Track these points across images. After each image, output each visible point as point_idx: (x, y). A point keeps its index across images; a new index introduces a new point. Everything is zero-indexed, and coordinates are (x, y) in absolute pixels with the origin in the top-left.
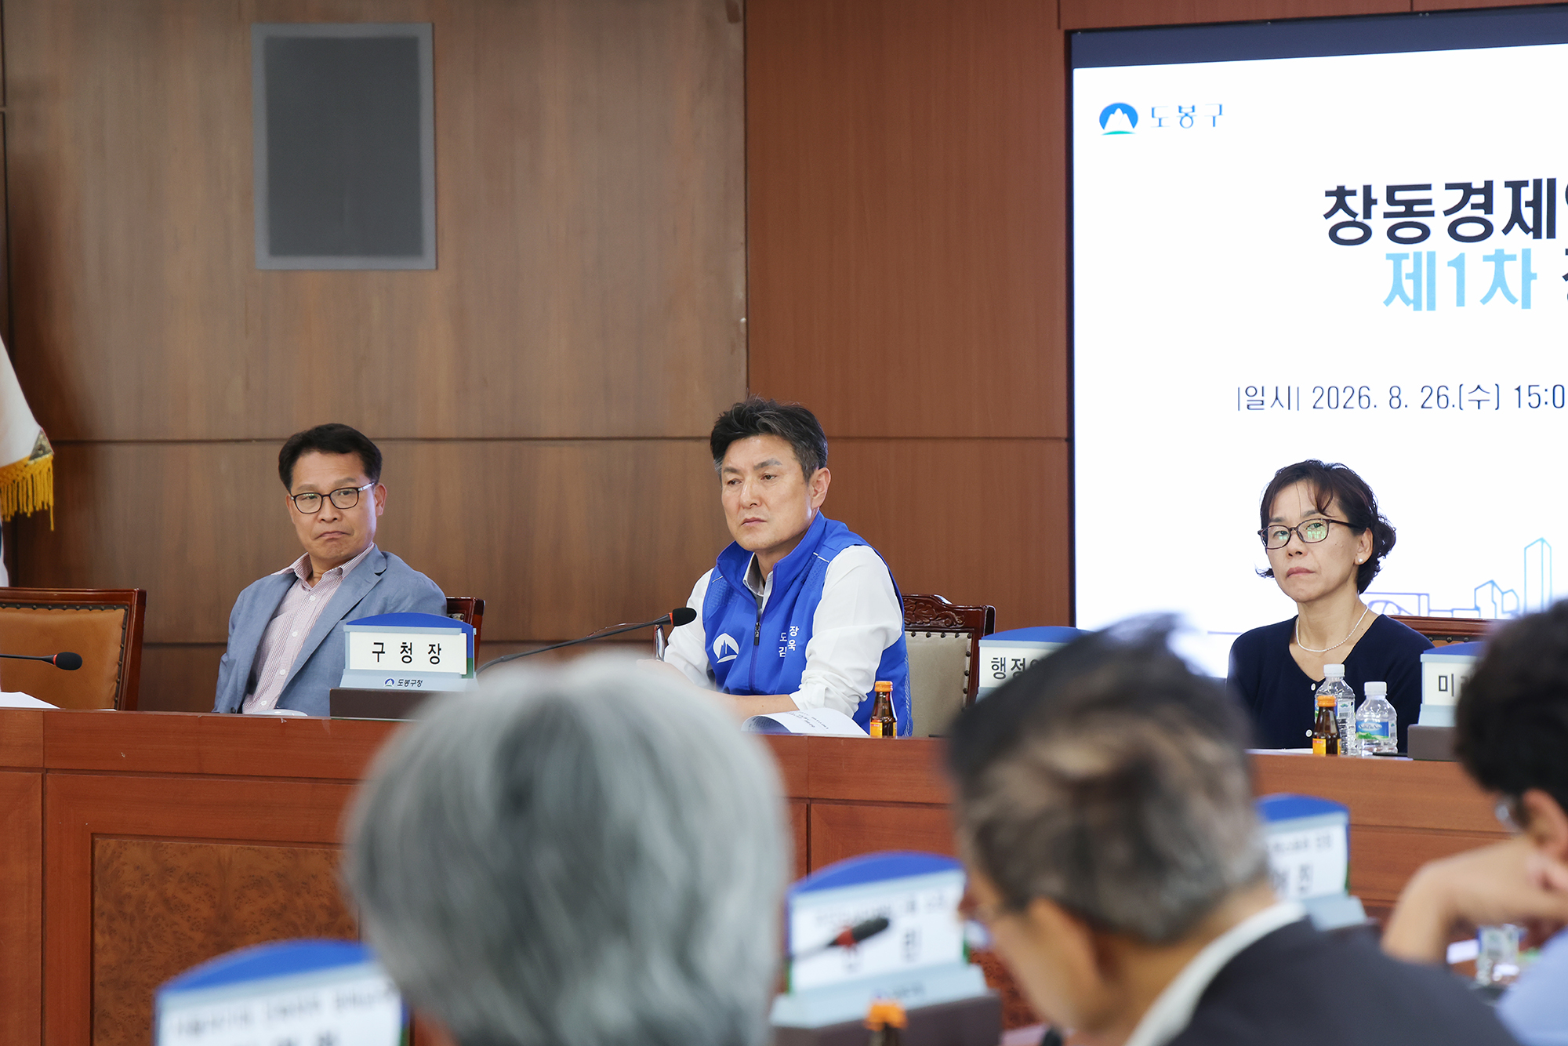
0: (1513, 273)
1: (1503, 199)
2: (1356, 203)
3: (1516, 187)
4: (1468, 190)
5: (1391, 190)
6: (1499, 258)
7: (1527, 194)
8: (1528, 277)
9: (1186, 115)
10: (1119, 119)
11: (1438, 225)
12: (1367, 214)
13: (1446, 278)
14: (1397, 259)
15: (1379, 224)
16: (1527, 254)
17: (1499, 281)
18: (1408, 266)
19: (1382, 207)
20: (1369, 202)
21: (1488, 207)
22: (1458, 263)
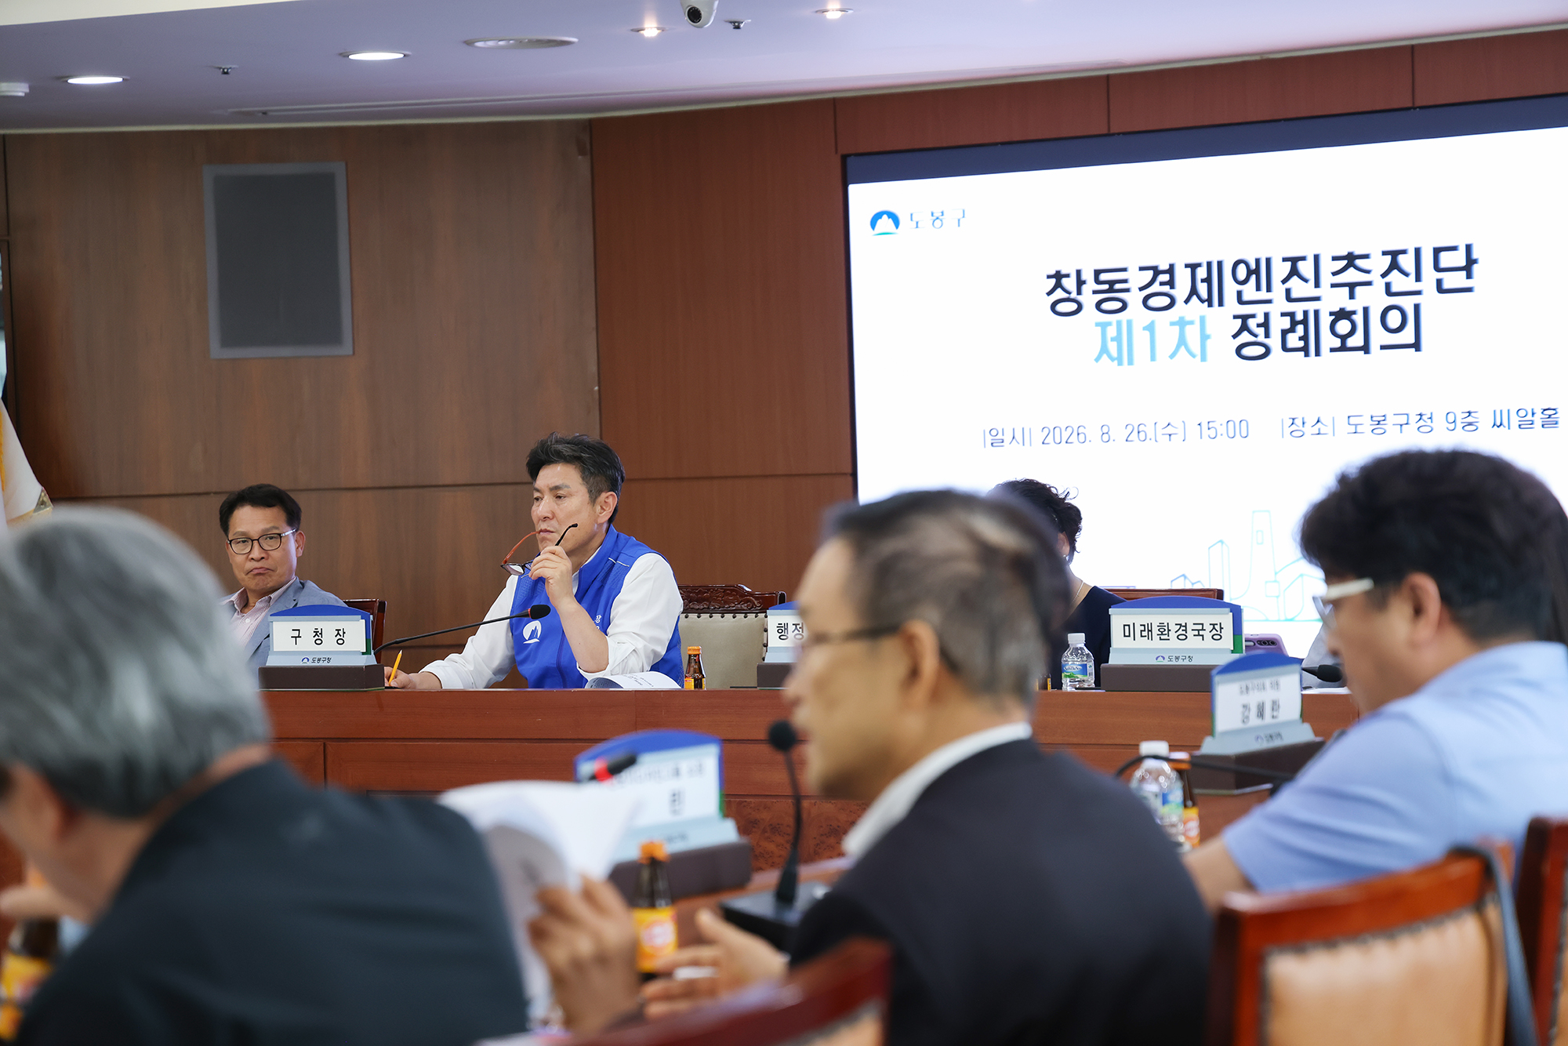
0: (1193, 334)
1: (1183, 278)
2: (1070, 283)
3: (1193, 267)
4: (1157, 271)
5: (1097, 273)
6: (1182, 323)
7: (1202, 273)
8: (1204, 337)
9: (937, 218)
10: (885, 223)
11: (1134, 298)
12: (1079, 292)
13: (1141, 339)
14: (1104, 326)
15: (1088, 299)
16: (1202, 319)
17: (1182, 341)
18: (1112, 332)
19: (1090, 285)
20: (1080, 283)
21: (1171, 283)
22: (1150, 328)
